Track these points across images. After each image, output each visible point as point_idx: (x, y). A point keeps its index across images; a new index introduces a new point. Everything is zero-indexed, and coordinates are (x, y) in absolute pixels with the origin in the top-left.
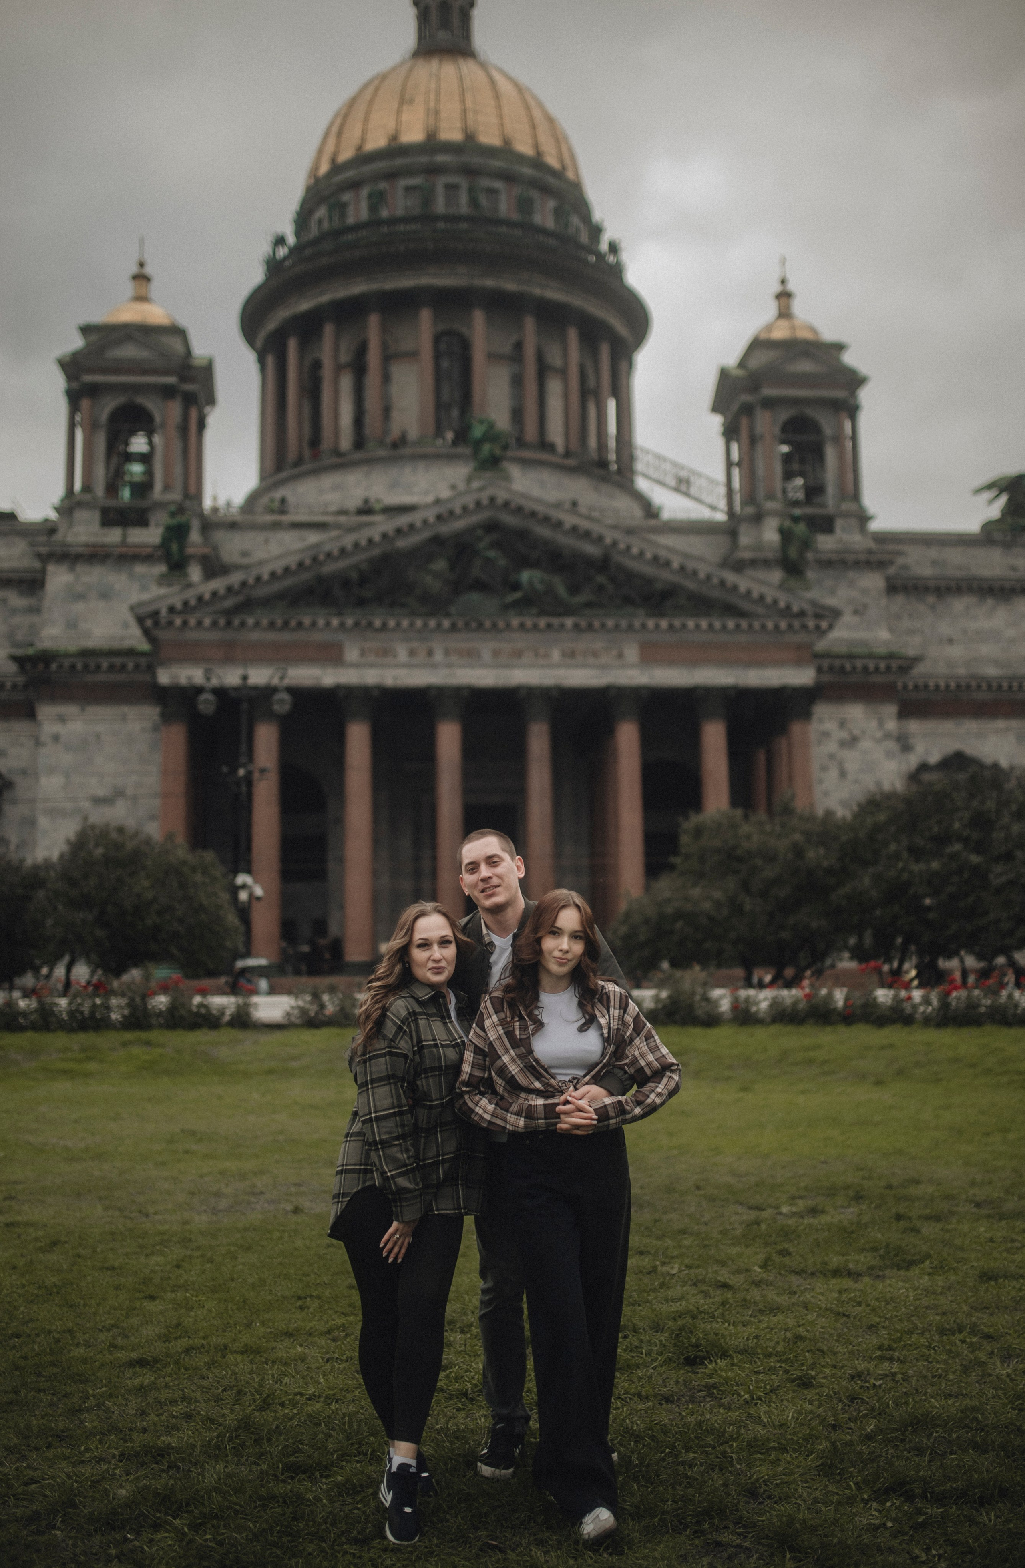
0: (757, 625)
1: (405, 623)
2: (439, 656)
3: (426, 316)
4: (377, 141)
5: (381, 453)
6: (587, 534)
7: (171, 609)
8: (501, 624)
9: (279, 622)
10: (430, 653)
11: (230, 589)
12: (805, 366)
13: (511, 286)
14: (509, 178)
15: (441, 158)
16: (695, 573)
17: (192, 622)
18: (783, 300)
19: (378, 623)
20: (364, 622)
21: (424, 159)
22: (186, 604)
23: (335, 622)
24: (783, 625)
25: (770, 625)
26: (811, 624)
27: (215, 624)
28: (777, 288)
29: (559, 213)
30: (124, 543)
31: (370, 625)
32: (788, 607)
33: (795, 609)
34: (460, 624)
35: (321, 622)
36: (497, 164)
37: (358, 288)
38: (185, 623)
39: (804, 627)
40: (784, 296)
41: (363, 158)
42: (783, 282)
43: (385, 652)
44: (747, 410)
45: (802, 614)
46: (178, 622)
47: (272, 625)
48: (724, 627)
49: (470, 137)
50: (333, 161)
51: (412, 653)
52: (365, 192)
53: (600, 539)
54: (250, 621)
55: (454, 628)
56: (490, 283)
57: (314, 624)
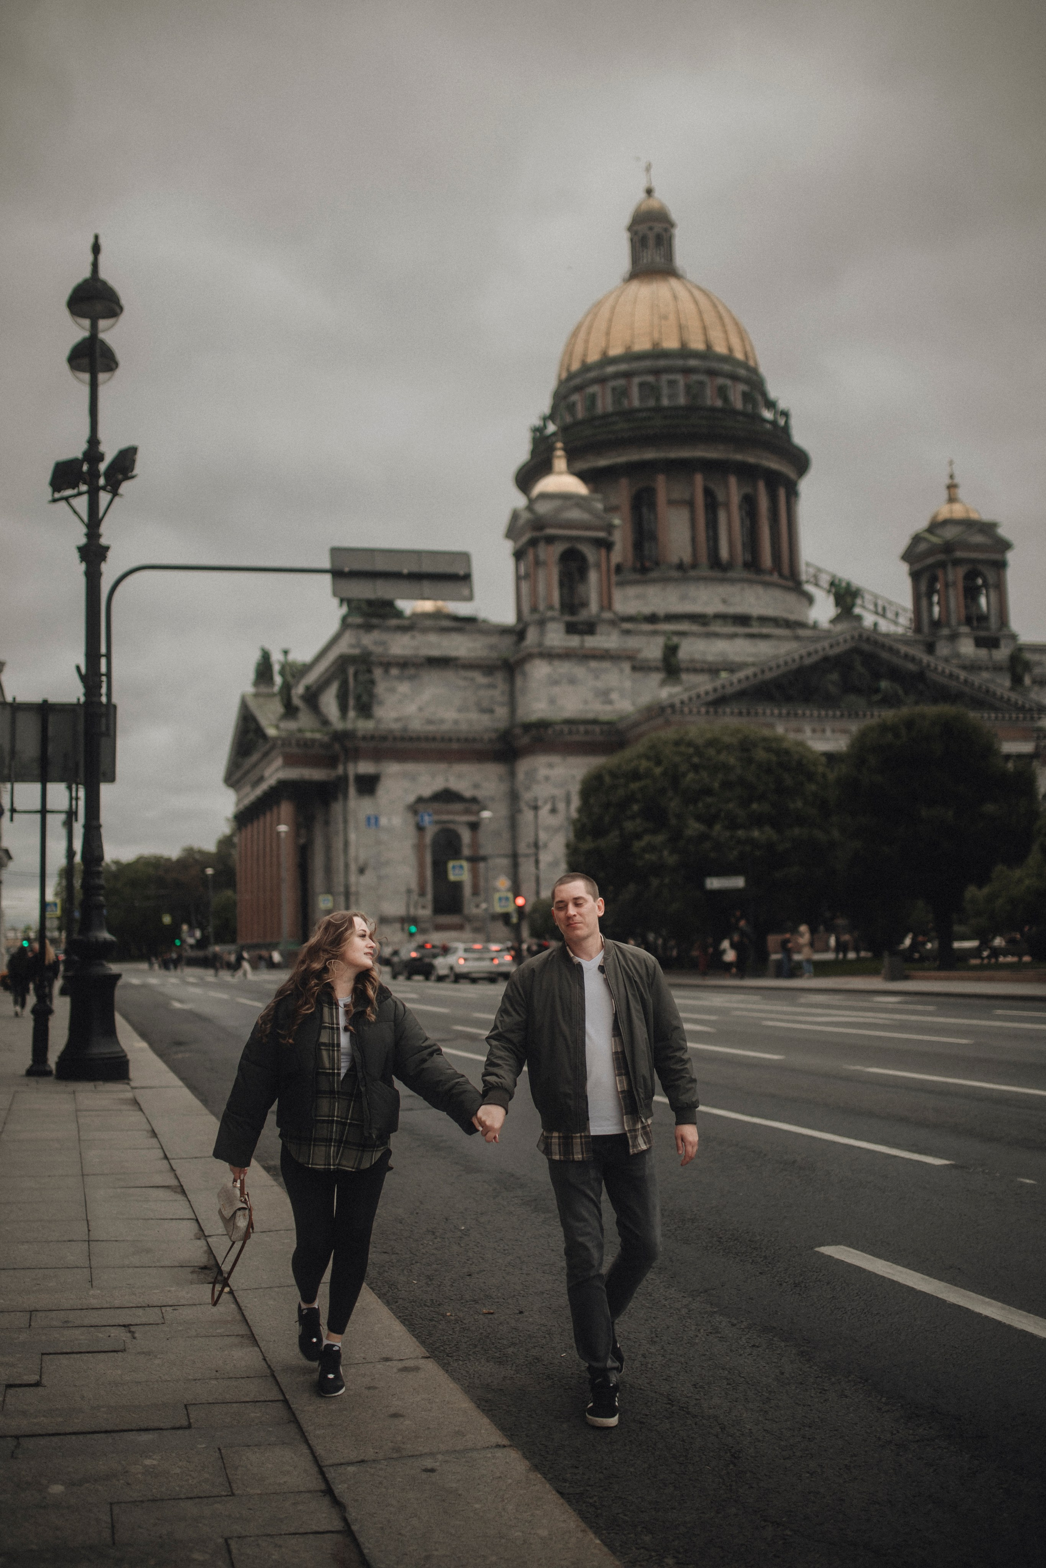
0: (1007, 716)
1: (816, 713)
2: (828, 733)
3: (699, 479)
4: (642, 345)
5: (675, 574)
6: (913, 659)
7: (682, 702)
8: (868, 713)
9: (744, 711)
10: (824, 731)
11: (715, 690)
12: (979, 539)
13: (751, 460)
14: (735, 378)
15: (693, 363)
16: (973, 684)
17: (695, 710)
18: (952, 490)
19: (800, 712)
20: (792, 712)
21: (680, 363)
22: (690, 699)
23: (776, 711)
24: (1021, 716)
25: (1014, 716)
26: (1036, 716)
27: (707, 712)
28: (947, 481)
29: (746, 397)
30: (582, 647)
31: (796, 715)
32: (1023, 707)
33: (1027, 706)
34: (846, 713)
35: (768, 712)
36: (727, 368)
37: (650, 455)
38: (691, 712)
39: (1032, 718)
40: (952, 487)
41: (630, 357)
42: (951, 477)
43: (799, 730)
44: (942, 565)
45: (1031, 710)
46: (686, 710)
47: (740, 714)
48: (989, 718)
49: (709, 346)
50: (604, 354)
51: (814, 731)
52: (636, 380)
53: (921, 661)
54: (728, 710)
55: (842, 716)
56: (739, 457)
57: (764, 713)
